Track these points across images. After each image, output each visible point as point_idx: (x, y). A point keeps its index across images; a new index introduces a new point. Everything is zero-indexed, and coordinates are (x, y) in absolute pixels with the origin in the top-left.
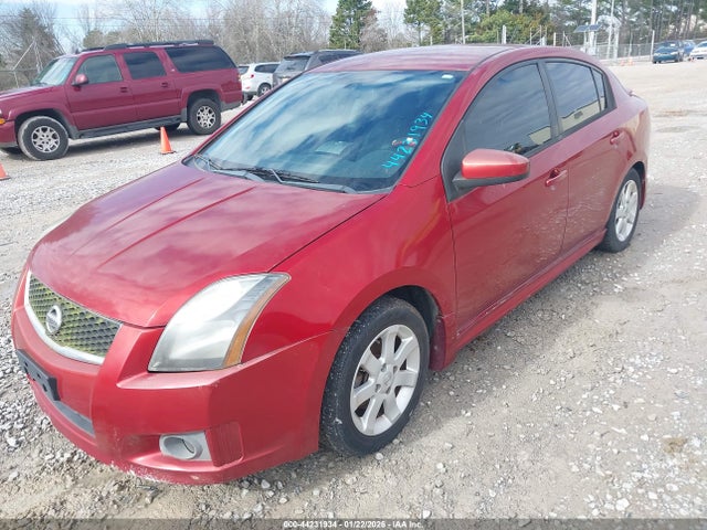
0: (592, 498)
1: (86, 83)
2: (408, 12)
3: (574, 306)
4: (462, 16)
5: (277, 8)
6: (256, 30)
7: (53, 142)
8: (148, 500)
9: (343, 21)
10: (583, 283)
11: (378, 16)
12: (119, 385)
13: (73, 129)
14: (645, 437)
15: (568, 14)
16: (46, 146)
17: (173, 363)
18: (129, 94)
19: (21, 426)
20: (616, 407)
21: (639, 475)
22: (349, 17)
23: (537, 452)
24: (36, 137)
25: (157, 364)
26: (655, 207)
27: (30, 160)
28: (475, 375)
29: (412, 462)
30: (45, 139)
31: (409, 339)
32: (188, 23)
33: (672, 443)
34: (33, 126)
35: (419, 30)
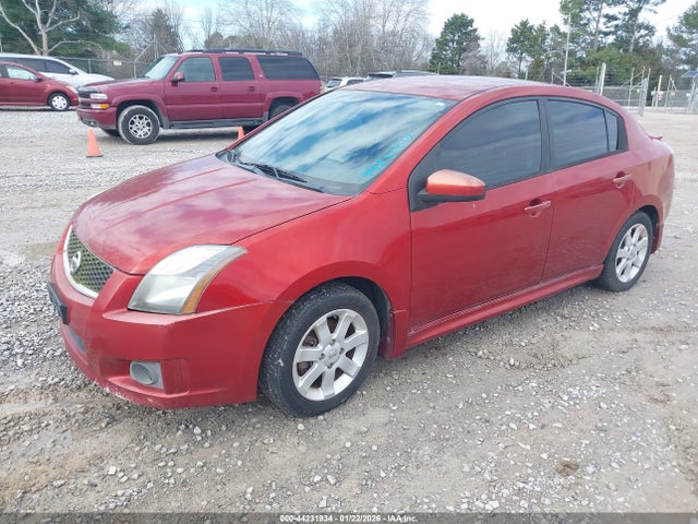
0: (468, 494)
1: (182, 80)
2: (512, 41)
3: (542, 335)
4: (567, 49)
5: (384, 27)
6: (360, 46)
7: (146, 130)
8: (103, 425)
9: (447, 45)
10: (563, 316)
11: (481, 43)
12: (104, 316)
13: (165, 120)
14: (545, 456)
15: (684, 57)
16: (140, 132)
17: (146, 305)
18: (218, 93)
19: (31, 352)
20: (532, 426)
21: (522, 485)
22: (453, 41)
23: (441, 450)
24: (133, 123)
25: (134, 304)
26: (679, 258)
27: (125, 143)
28: (418, 378)
29: (326, 437)
30: (140, 126)
31: (362, 332)
32: (298, 34)
33: (567, 465)
34: (132, 113)
35: (520, 59)
